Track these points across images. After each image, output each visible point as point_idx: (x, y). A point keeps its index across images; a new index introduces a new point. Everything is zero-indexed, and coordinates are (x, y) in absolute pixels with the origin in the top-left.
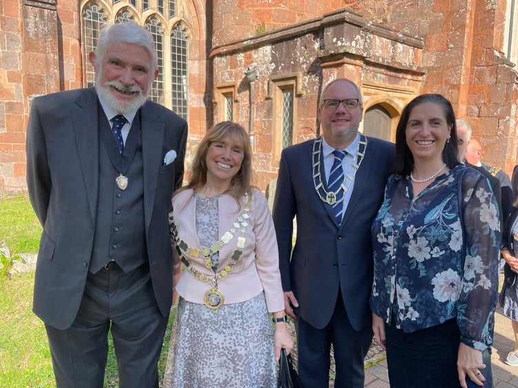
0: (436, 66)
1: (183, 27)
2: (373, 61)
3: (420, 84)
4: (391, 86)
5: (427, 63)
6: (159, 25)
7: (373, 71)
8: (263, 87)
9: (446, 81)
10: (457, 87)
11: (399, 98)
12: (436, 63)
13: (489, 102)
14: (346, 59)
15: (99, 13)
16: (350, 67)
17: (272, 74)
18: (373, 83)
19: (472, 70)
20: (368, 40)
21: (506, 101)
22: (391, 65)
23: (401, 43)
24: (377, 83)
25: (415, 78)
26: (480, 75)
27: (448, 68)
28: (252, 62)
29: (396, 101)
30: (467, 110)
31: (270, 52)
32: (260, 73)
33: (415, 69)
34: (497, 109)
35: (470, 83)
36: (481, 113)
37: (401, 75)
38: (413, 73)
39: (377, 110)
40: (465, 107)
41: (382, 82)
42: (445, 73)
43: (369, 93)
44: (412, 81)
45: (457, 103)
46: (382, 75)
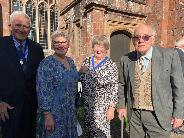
0: (152, 12)
1: (56, 7)
2: (113, 9)
3: (144, 21)
4: (126, 22)
5: (148, 11)
6: (46, 7)
7: (114, 14)
8: (72, 26)
9: (156, 19)
11: (132, 28)
12: (151, 10)
13: (178, 27)
14: (94, 7)
15: (20, 3)
16: (97, 11)
17: (74, 20)
18: (115, 20)
19: (169, 13)
22: (125, 11)
23: (132, 1)
24: (117, 20)
25: (142, 18)
26: (173, 15)
27: (157, 12)
28: (69, 16)
29: (130, 29)
30: (168, 33)
31: (73, 10)
32: (71, 20)
33: (140, 14)
34: (182, 31)
35: (169, 19)
36: (174, 34)
37: (132, 17)
38: (140, 16)
40: (166, 31)
41: (120, 20)
42: (156, 15)
43: (113, 25)
44: (140, 20)
45: (161, 29)
46: (120, 17)
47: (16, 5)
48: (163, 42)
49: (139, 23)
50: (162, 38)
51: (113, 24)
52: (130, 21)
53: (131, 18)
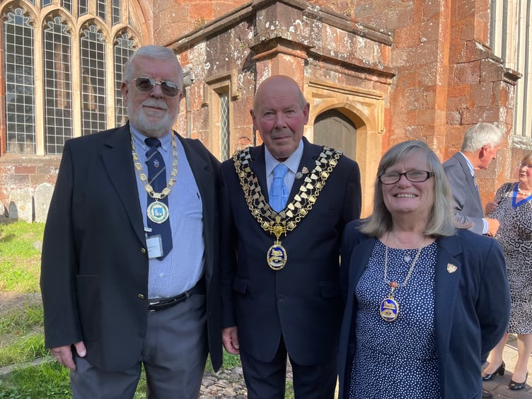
0: (408, 65)
1: (130, 34)
2: (321, 54)
3: (390, 88)
4: (350, 87)
5: (397, 62)
6: (100, 31)
7: (324, 67)
8: (199, 92)
9: (420, 82)
10: (433, 88)
11: (363, 104)
12: (407, 61)
13: (473, 105)
14: (280, 47)
15: (23, 17)
16: (287, 58)
17: (207, 76)
18: (324, 82)
19: (451, 69)
20: (316, 29)
21: (493, 103)
22: (347, 61)
23: (362, 36)
24: (330, 83)
25: (383, 80)
26: (460, 74)
27: (421, 66)
28: (188, 63)
29: (359, 107)
30: (447, 118)
31: (204, 49)
32: (196, 76)
33: (380, 68)
34: (482, 114)
35: (449, 84)
36: (463, 120)
37: (363, 76)
38: (380, 74)
39: (336, 118)
40: (443, 114)
41: (337, 81)
42: (418, 73)
43: (320, 95)
44: (379, 84)
45: (433, 108)
46: (337, 74)
47: (13, 22)
48: (438, 139)
49: (377, 92)
50: (436, 129)
51: (320, 91)
52: (359, 84)
53: (361, 78)
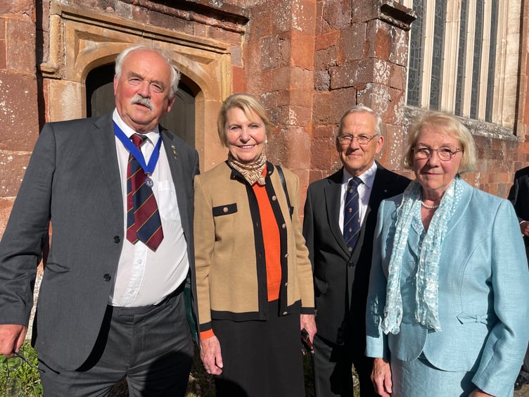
0: (262, 3)
3: (243, 38)
9: (274, 27)
13: (343, 60)
18: (102, 16)
19: (319, 7)
21: (367, 53)
24: (114, 18)
26: (330, 15)
27: (276, 3)
30: (315, 80)
33: (216, 5)
34: (354, 72)
35: (317, 30)
36: (333, 83)
38: (222, 15)
40: (309, 75)
41: (130, 17)
42: (273, 15)
43: (94, 35)
44: (221, 30)
45: (288, 65)
46: (130, 6)
48: (297, 111)
49: (216, 42)
50: (294, 97)
51: (93, 30)
52: (177, 27)
53: (184, 18)
